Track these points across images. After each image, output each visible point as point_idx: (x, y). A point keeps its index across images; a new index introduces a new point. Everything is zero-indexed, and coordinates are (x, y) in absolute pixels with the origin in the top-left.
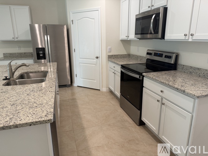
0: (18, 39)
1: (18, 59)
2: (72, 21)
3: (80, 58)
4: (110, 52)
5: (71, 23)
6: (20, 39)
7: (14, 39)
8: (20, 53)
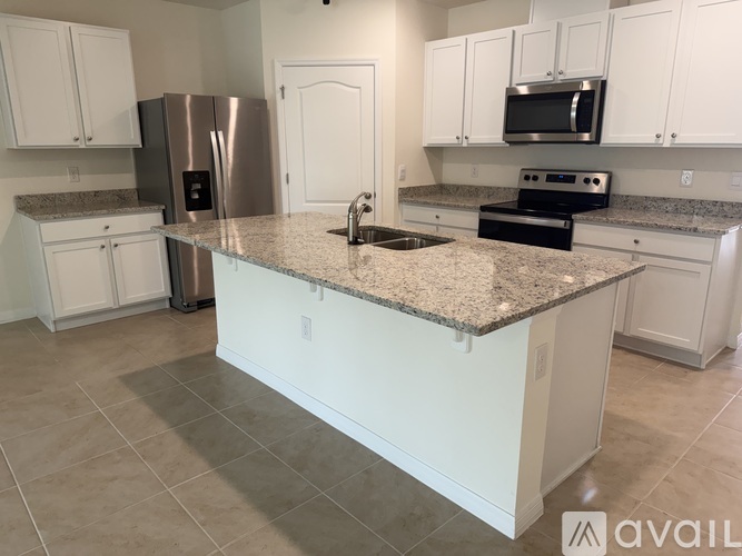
0: (91, 143)
1: (114, 214)
2: (283, 89)
3: (307, 202)
4: (402, 179)
5: (279, 95)
6: (99, 142)
7: (78, 143)
8: (80, 193)
